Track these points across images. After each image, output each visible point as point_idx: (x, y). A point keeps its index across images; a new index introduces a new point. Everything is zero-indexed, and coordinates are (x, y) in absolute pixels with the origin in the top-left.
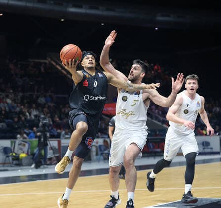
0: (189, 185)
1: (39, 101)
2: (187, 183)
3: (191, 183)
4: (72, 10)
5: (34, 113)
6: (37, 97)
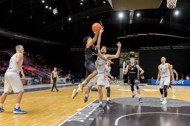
0: (109, 98)
1: (4, 64)
2: (108, 97)
3: (109, 97)
4: (16, 36)
5: (3, 68)
6: (4, 63)
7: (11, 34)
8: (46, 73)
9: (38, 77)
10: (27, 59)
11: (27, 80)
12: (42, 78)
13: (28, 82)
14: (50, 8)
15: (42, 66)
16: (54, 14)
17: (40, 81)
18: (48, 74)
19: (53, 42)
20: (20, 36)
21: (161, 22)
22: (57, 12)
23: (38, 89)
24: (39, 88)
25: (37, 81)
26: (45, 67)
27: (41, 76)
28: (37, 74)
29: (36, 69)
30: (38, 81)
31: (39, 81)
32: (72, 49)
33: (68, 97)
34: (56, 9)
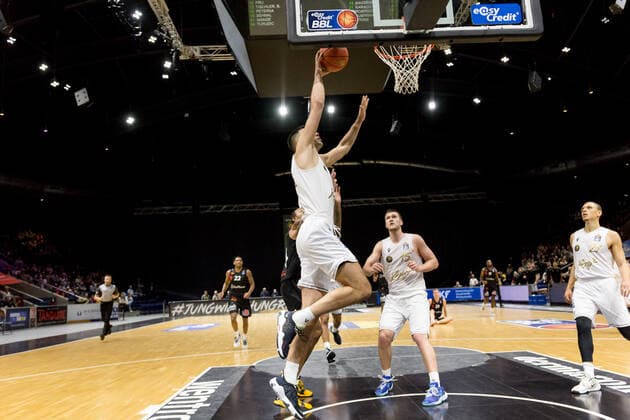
8: (54, 291)
9: (22, 304)
12: (36, 306)
14: (67, 87)
16: (79, 104)
17: (31, 317)
18: (61, 293)
21: (392, 130)
22: (87, 100)
23: (24, 346)
24: (27, 342)
25: (19, 319)
26: (49, 270)
27: (35, 302)
28: (21, 295)
29: (18, 277)
30: (24, 319)
31: (28, 316)
32: (140, 211)
33: (119, 367)
34: (85, 90)
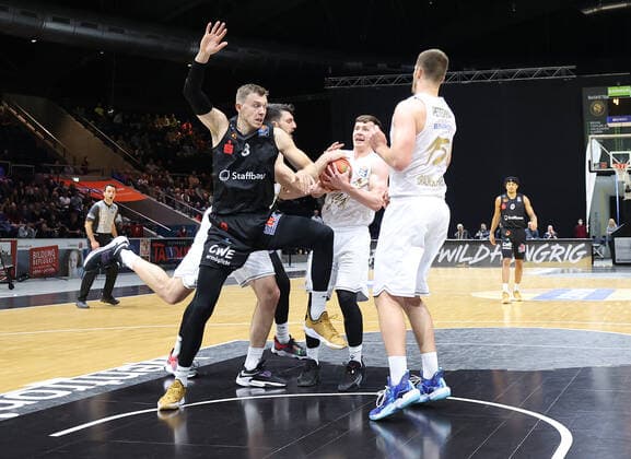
4: (51, 25)
7: (24, 21)
10: (106, 142)
11: (69, 251)
13: (75, 263)
15: (174, 178)
19: (240, 50)
20: (68, 28)
26: (194, 180)
32: (335, 83)
